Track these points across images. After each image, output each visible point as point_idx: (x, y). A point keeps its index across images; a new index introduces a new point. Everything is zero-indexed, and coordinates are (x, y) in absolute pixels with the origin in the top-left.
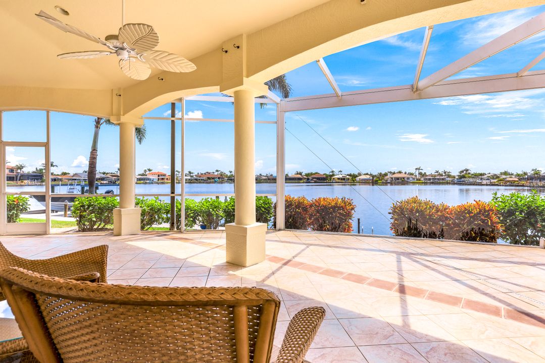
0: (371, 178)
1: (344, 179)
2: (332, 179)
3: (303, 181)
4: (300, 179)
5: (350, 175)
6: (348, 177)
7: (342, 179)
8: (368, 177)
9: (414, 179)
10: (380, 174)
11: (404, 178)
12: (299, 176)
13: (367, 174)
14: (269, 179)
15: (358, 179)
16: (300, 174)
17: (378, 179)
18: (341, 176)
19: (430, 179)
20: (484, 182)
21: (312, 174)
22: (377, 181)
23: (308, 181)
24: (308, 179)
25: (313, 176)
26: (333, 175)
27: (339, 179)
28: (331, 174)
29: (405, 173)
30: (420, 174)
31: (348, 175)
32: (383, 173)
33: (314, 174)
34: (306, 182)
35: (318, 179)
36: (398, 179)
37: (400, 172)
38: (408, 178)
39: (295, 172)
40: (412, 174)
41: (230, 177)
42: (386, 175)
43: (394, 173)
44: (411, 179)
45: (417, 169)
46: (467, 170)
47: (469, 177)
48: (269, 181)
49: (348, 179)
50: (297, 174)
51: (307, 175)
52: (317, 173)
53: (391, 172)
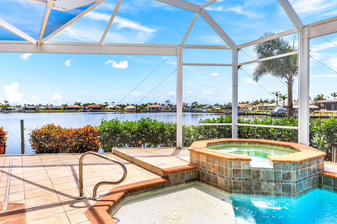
0: (135, 108)
1: (115, 109)
2: (105, 109)
3: (80, 111)
4: (77, 109)
5: (120, 106)
6: (118, 107)
7: (113, 109)
8: (133, 107)
9: (164, 108)
10: (143, 105)
11: (158, 108)
12: (77, 106)
13: (133, 105)
14: (47, 109)
15: (125, 108)
16: (79, 104)
17: (140, 109)
18: (112, 106)
20: (204, 110)
21: (88, 104)
22: (140, 110)
23: (85, 110)
24: (85, 109)
25: (89, 106)
26: (107, 105)
27: (110, 108)
28: (105, 104)
29: (159, 104)
30: (169, 105)
31: (118, 106)
32: (145, 104)
33: (91, 104)
34: (83, 112)
35: (94, 108)
36: (154, 108)
37: (156, 104)
38: (161, 108)
39: (74, 103)
40: (163, 105)
41: (5, 106)
42: (146, 105)
43: (152, 104)
44: (163, 109)
45: (166, 101)
46: (196, 103)
47: (197, 107)
48: (47, 111)
49: (118, 109)
50: (76, 104)
51: (85, 105)
52: (93, 104)
53: (150, 104)
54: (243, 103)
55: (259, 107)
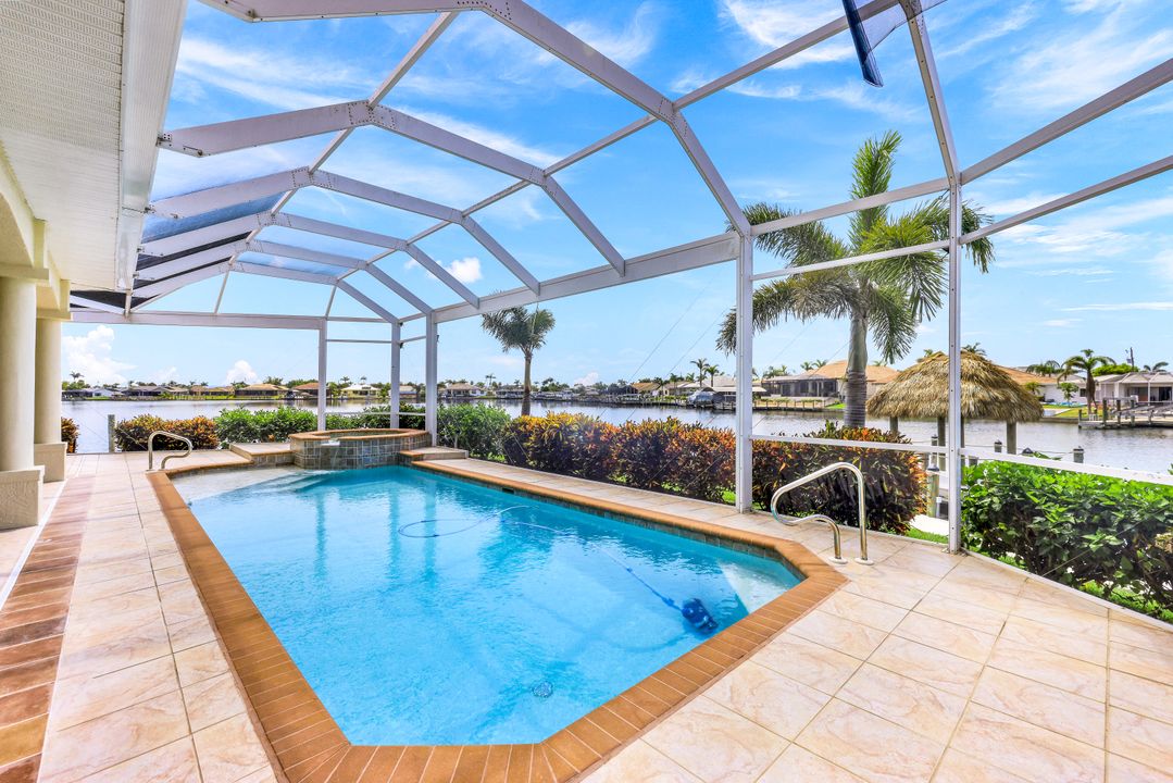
0: (415, 391)
1: (366, 393)
2: (342, 393)
3: (277, 397)
4: (271, 393)
5: (379, 386)
6: (373, 389)
7: (361, 393)
8: (409, 389)
9: (483, 392)
11: (467, 391)
12: (272, 387)
13: (410, 384)
14: (193, 392)
16: (277, 383)
18: (359, 388)
19: (504, 393)
20: (565, 397)
21: (300, 382)
23: (290, 397)
24: (290, 393)
25: (301, 387)
26: (346, 385)
27: (355, 392)
28: (343, 382)
29: (472, 383)
30: (494, 384)
31: (374, 386)
33: (306, 383)
34: (286, 400)
36: (459, 392)
37: (463, 382)
38: (475, 392)
39: (265, 378)
40: (481, 385)
42: (442, 385)
43: (455, 383)
44: (479, 392)
45: (488, 377)
46: (551, 380)
47: (553, 390)
48: (190, 397)
49: (374, 393)
50: (270, 382)
51: (292, 384)
52: (314, 381)
53: (450, 382)
54: (647, 381)
55: (670, 390)
